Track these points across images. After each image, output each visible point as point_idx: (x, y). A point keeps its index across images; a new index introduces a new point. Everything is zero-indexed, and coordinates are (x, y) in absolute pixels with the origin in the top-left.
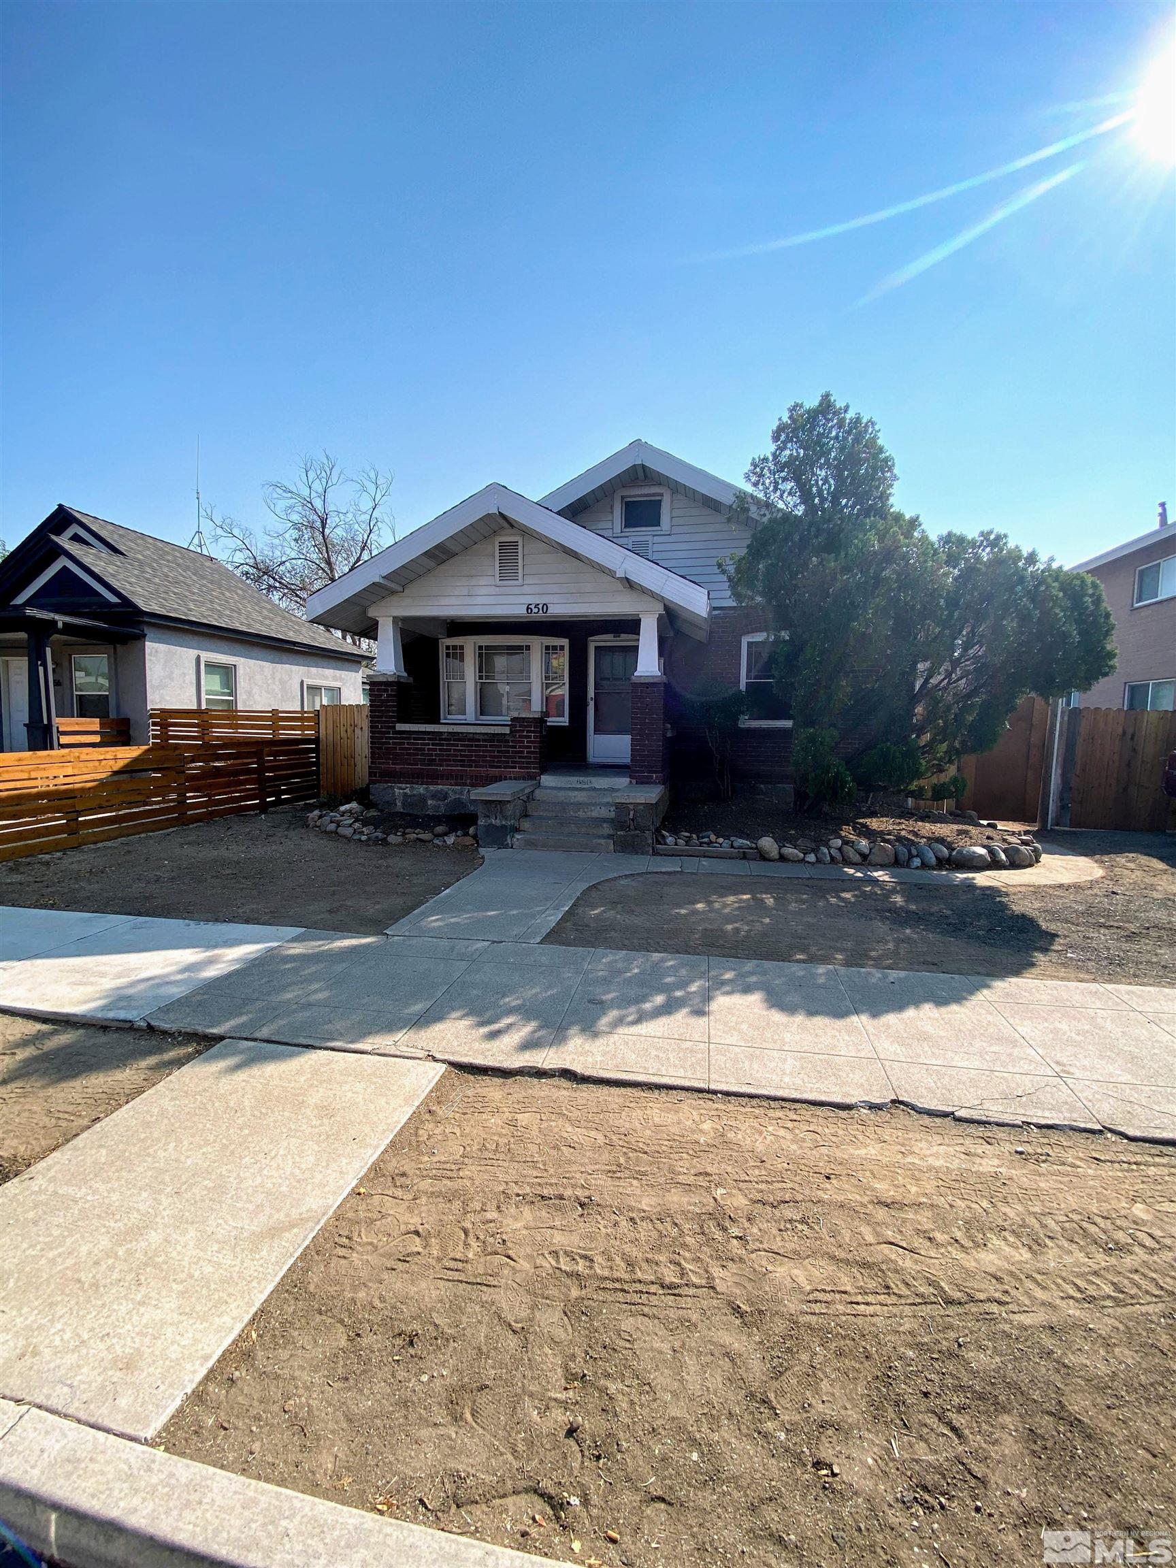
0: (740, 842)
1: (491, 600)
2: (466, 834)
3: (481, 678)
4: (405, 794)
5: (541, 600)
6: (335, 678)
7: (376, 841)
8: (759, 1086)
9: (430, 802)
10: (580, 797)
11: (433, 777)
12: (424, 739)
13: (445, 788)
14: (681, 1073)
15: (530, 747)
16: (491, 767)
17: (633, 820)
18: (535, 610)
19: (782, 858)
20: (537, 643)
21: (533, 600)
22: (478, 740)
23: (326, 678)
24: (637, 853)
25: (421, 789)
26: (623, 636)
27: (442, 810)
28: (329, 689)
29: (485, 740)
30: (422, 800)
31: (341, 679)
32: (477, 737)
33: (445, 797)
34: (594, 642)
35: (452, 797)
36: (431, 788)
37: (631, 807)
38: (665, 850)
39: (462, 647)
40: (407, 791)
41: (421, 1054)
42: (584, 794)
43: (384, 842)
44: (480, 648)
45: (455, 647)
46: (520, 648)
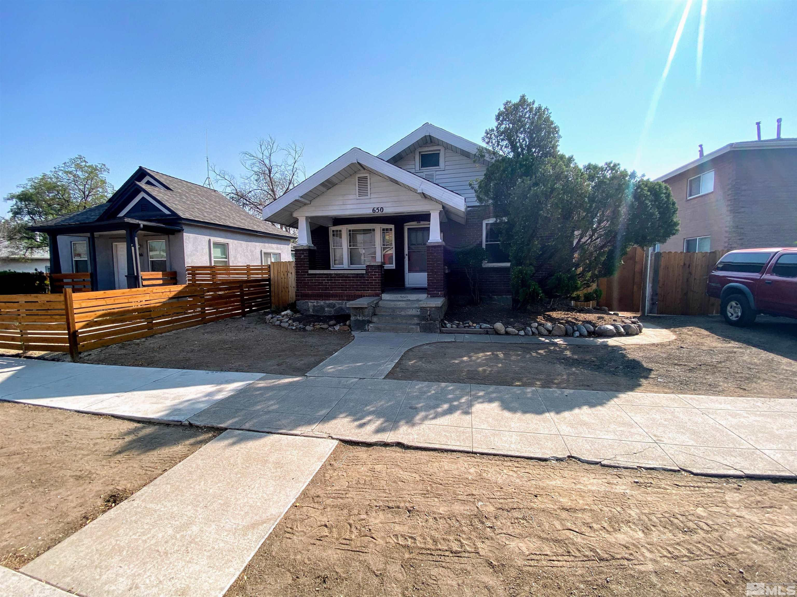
0: (484, 325)
1: (355, 206)
2: (345, 325)
3: (350, 246)
4: (314, 306)
5: (380, 206)
6: (277, 249)
7: (300, 329)
8: (498, 450)
9: (326, 309)
10: (402, 304)
11: (327, 297)
12: (323, 277)
13: (334, 302)
14: (458, 443)
15: (376, 280)
16: (356, 290)
17: (429, 315)
18: (377, 211)
19: (507, 333)
20: (378, 227)
21: (376, 206)
22: (350, 277)
23: (273, 249)
24: (432, 332)
25: (322, 303)
26: (422, 223)
27: (333, 313)
28: (274, 254)
29: (353, 277)
30: (322, 308)
31: (281, 249)
32: (349, 275)
33: (334, 306)
34: (407, 226)
35: (338, 306)
36: (327, 302)
37: (428, 309)
38: (446, 330)
39: (340, 231)
40: (315, 304)
41: (325, 436)
42: (403, 303)
43: (304, 330)
44: (350, 231)
45: (337, 231)
46: (370, 230)
